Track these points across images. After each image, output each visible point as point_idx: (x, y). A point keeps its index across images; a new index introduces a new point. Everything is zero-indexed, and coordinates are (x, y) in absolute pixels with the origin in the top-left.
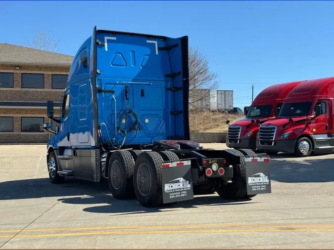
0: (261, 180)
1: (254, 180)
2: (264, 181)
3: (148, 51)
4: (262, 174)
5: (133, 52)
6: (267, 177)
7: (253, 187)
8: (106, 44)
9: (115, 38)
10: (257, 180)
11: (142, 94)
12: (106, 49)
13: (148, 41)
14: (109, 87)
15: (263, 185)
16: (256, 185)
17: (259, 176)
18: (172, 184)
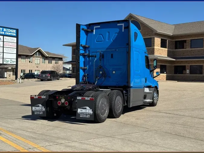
0: (87, 111)
1: (82, 111)
2: (89, 112)
3: (117, 30)
4: (88, 108)
5: (109, 32)
6: (91, 110)
7: (80, 115)
8: (94, 31)
9: (99, 27)
10: (84, 111)
11: (112, 57)
12: (94, 34)
13: (118, 25)
14: (94, 54)
15: (88, 114)
16: (83, 114)
17: (85, 109)
18: (36, 107)
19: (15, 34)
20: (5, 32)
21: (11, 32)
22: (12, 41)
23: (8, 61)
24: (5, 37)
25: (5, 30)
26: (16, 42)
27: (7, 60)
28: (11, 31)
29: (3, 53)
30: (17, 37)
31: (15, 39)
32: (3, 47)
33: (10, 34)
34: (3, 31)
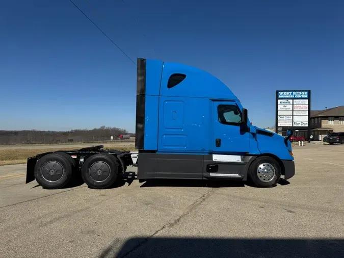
19: (306, 96)
20: (294, 95)
21: (301, 95)
22: (303, 103)
23: (298, 124)
24: (294, 100)
25: (294, 93)
26: (307, 103)
27: (297, 122)
28: (302, 93)
29: (293, 116)
30: (309, 98)
31: (307, 100)
32: (293, 110)
33: (300, 96)
34: (292, 94)
